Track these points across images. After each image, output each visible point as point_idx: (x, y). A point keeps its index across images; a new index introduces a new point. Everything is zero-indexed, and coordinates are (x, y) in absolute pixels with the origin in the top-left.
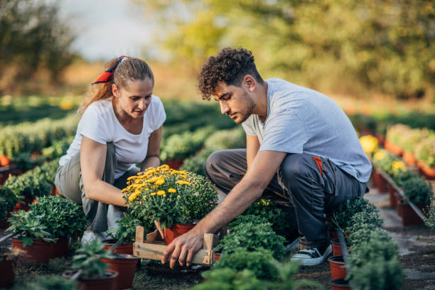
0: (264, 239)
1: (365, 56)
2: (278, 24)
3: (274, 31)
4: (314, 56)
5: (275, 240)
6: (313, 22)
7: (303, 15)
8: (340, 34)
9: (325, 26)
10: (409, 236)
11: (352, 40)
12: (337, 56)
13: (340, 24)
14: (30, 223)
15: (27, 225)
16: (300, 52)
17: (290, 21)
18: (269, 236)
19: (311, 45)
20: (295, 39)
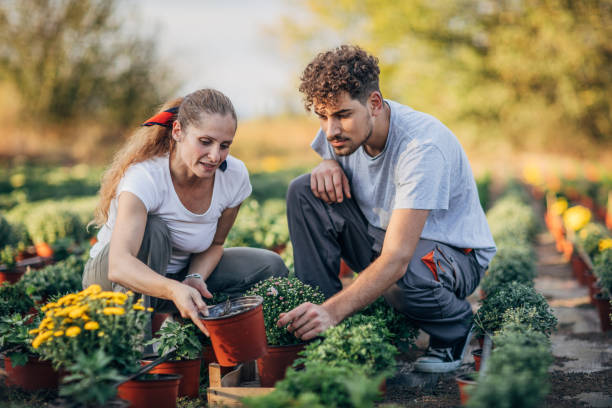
0: (361, 349)
1: (591, 98)
2: (466, 55)
3: (462, 67)
4: (518, 98)
5: (379, 350)
6: (516, 51)
7: (501, 42)
8: (555, 68)
9: (533, 57)
10: (607, 345)
11: (572, 75)
12: (552, 99)
13: (554, 52)
14: (25, 332)
15: (20, 336)
16: (498, 95)
17: (483, 51)
18: (369, 344)
19: (515, 85)
20: (490, 76)
